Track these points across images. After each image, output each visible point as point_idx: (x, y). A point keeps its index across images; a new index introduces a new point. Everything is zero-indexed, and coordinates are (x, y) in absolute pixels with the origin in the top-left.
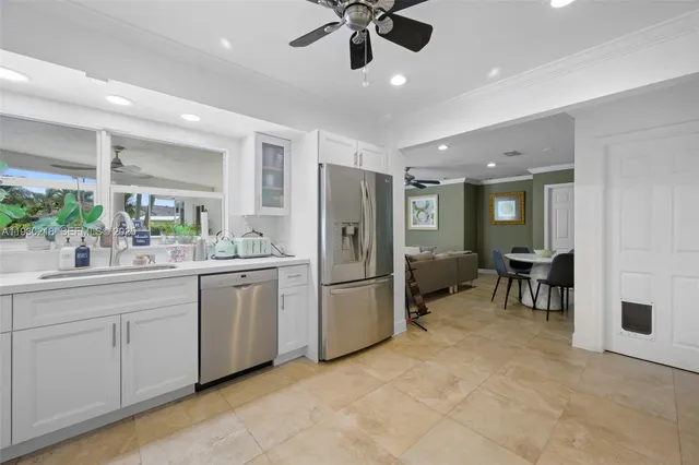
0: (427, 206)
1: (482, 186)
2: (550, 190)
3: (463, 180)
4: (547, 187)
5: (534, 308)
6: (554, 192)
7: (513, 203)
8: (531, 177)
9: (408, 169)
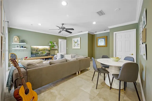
0: (77, 41)
1: (94, 35)
2: (116, 34)
3: (87, 32)
4: (114, 33)
5: (111, 88)
6: (117, 35)
7: (103, 40)
8: (109, 31)
9: (63, 24)
